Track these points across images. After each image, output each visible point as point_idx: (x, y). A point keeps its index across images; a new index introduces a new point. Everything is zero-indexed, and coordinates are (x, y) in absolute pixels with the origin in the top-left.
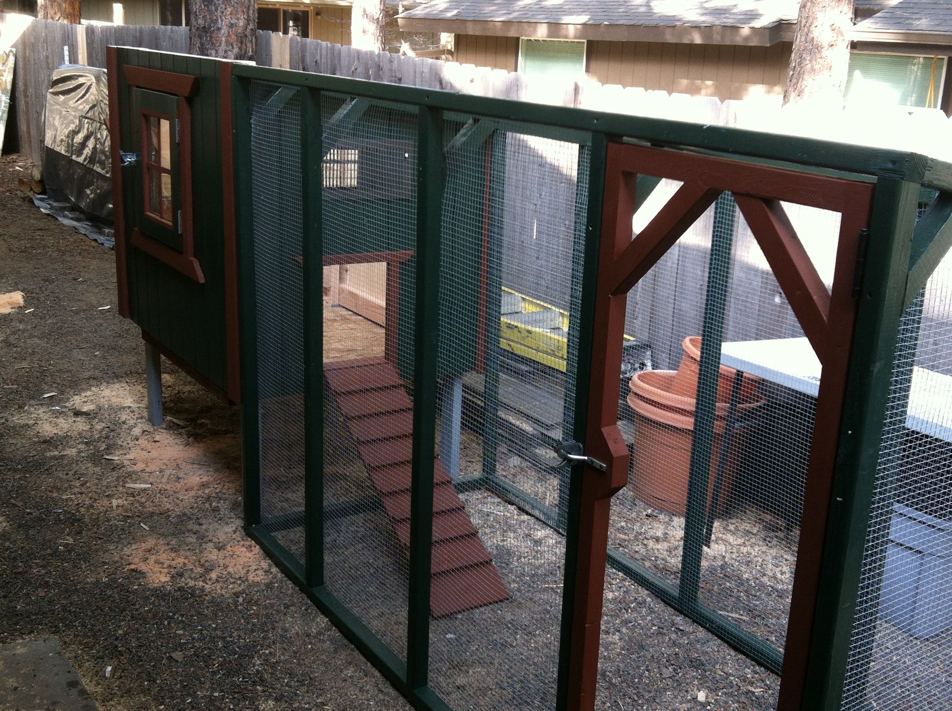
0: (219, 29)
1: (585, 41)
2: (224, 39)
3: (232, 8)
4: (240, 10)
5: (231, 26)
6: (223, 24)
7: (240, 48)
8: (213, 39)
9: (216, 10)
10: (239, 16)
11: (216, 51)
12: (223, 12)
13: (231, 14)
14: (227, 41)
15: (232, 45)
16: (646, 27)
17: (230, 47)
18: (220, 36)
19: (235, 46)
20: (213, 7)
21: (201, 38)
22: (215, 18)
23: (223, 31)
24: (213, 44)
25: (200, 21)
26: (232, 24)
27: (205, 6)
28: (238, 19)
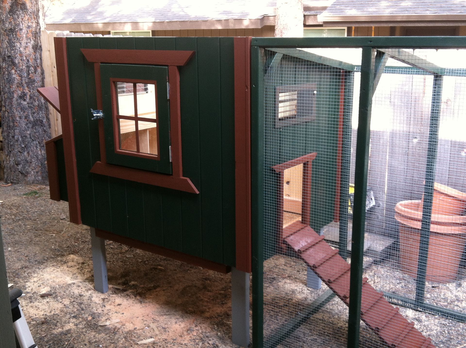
0: (21, 29)
1: (151, 31)
2: (24, 36)
3: (29, 16)
4: (33, 17)
5: (29, 27)
6: (23, 26)
7: (35, 41)
8: (18, 36)
9: (18, 18)
10: (32, 21)
11: (20, 43)
12: (23, 19)
13: (28, 20)
14: (26, 37)
15: (30, 39)
16: (191, 22)
17: (29, 40)
18: (22, 34)
19: (32, 39)
20: (16, 16)
21: (9, 36)
22: (18, 23)
23: (24, 31)
24: (17, 39)
25: (7, 25)
26: (29, 26)
27: (10, 15)
28: (32, 23)
